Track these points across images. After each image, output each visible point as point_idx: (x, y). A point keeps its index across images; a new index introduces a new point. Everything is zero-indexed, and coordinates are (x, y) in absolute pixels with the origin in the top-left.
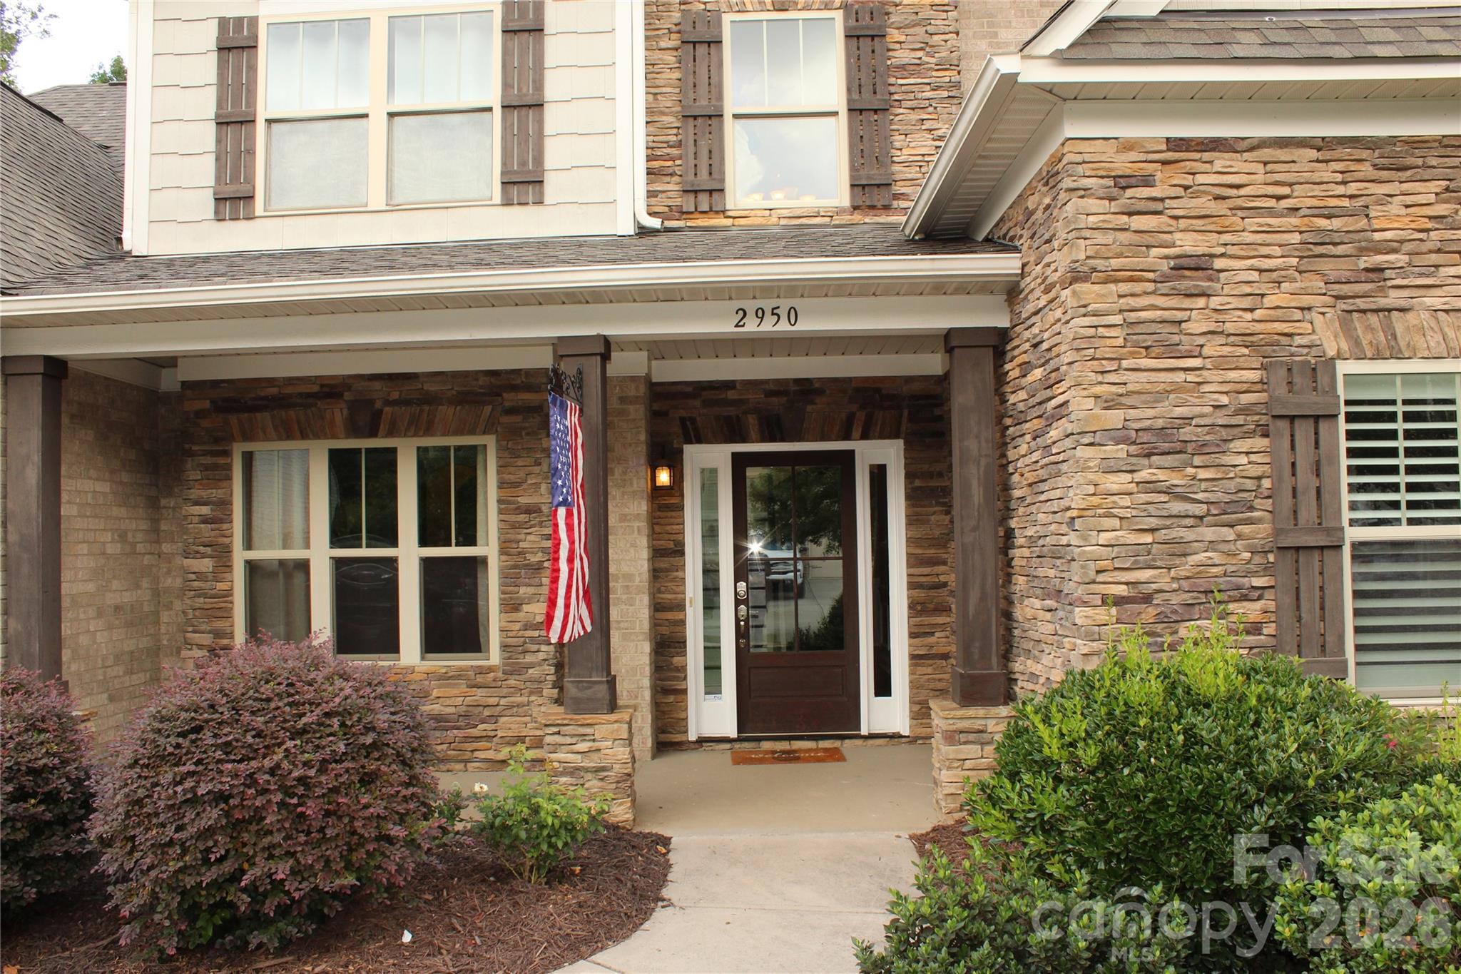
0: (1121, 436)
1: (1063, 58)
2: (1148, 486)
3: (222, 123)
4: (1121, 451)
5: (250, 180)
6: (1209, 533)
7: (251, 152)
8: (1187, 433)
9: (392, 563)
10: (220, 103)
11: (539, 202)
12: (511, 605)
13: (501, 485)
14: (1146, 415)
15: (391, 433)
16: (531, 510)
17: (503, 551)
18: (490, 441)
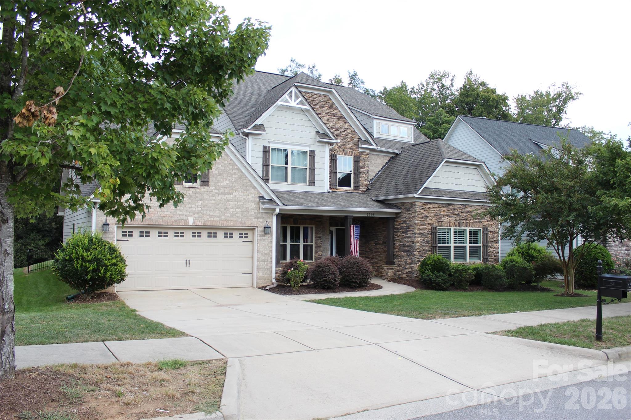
0: (419, 234)
1: (419, 195)
2: (421, 239)
3: (263, 165)
4: (419, 236)
5: (268, 176)
6: (426, 245)
7: (269, 171)
8: (425, 234)
9: (299, 245)
10: (263, 162)
11: (314, 186)
12: (316, 252)
13: (315, 233)
14: (421, 232)
15: (300, 224)
16: (320, 237)
17: (315, 244)
18: (314, 226)
